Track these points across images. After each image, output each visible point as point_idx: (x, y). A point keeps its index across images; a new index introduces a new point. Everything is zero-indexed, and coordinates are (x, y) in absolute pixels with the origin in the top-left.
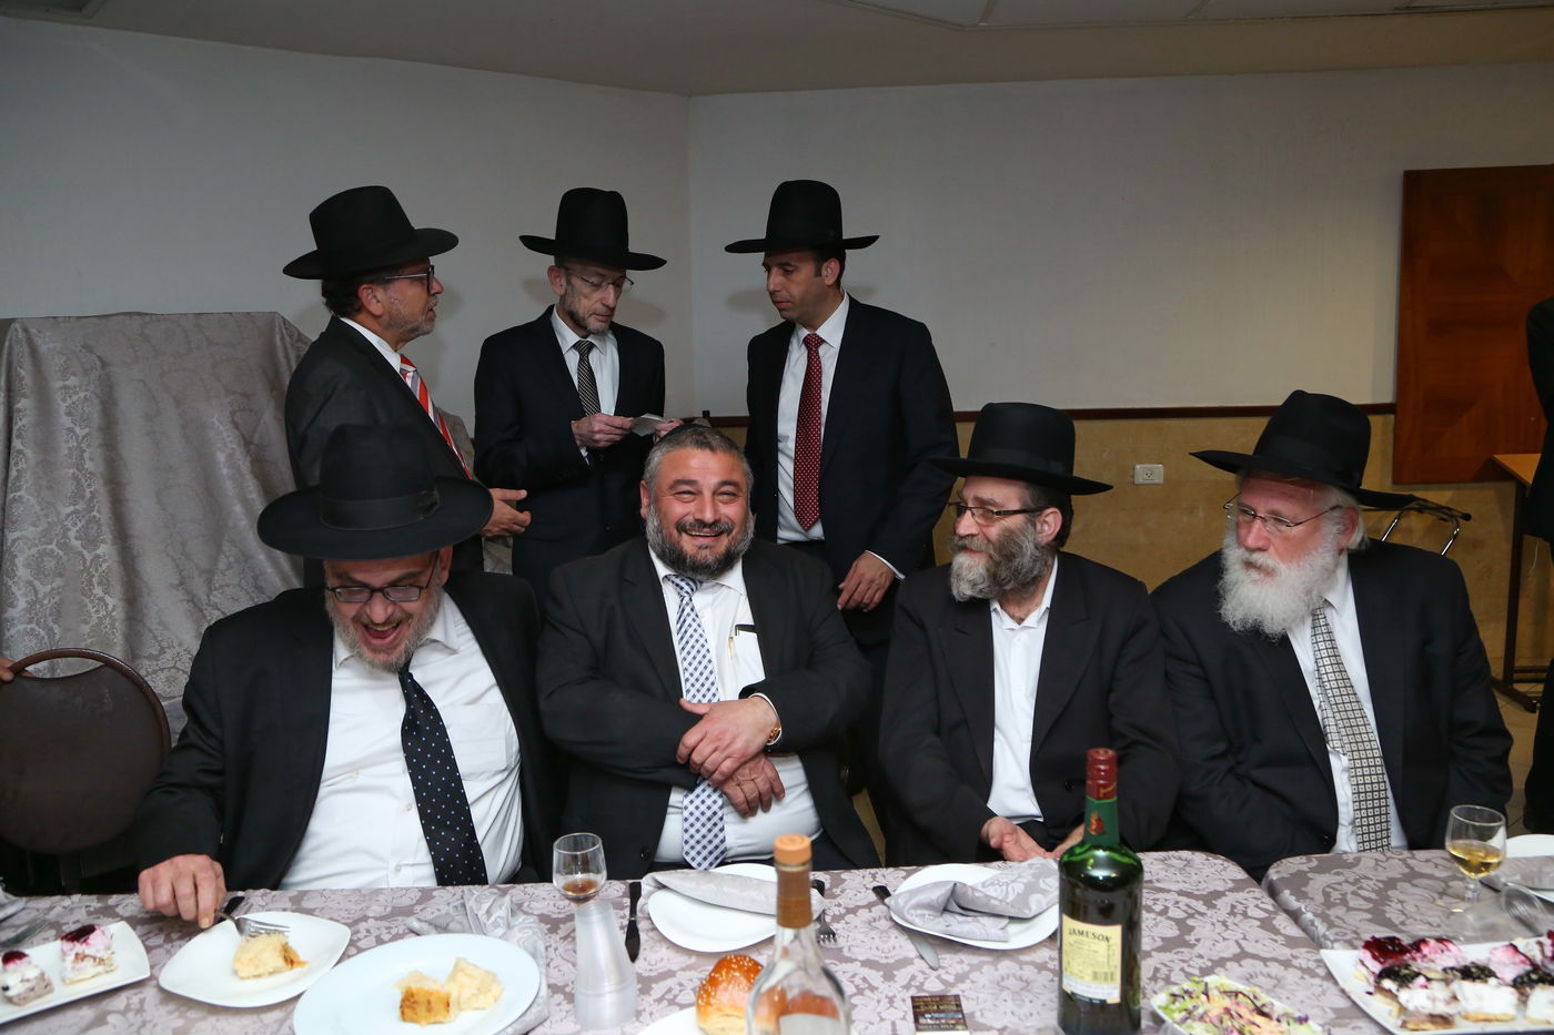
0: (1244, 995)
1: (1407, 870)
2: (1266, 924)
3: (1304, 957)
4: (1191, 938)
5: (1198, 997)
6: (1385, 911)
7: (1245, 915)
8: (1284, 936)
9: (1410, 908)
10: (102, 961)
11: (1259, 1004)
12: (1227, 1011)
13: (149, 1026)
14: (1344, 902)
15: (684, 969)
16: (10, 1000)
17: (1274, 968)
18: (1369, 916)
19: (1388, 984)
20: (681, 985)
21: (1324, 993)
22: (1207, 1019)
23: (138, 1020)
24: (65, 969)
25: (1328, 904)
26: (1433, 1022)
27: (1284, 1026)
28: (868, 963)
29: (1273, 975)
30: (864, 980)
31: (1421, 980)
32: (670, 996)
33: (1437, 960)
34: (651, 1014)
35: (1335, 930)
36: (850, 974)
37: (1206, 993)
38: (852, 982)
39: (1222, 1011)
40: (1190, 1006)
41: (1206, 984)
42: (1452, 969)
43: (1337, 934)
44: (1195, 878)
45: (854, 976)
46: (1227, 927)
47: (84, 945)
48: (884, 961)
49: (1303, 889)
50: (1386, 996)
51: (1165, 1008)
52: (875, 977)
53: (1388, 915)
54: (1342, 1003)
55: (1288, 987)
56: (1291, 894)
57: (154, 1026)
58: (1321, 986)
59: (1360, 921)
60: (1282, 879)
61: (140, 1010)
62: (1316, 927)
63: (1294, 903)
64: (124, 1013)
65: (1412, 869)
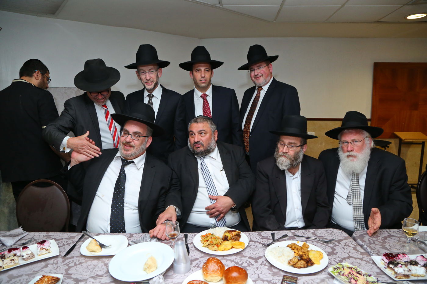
0: (354, 268)
1: (389, 235)
2: (355, 249)
3: (366, 258)
4: (335, 252)
5: (341, 269)
6: (385, 246)
7: (349, 246)
8: (360, 252)
9: (391, 245)
10: (47, 250)
11: (358, 271)
12: (350, 273)
13: (59, 268)
14: (374, 243)
15: (201, 258)
16: (24, 259)
17: (359, 261)
18: (381, 247)
19: (391, 266)
20: (200, 262)
21: (373, 268)
22: (345, 275)
23: (56, 266)
24: (38, 251)
25: (370, 243)
26: (404, 277)
27: (365, 277)
28: (250, 258)
29: (358, 262)
30: (250, 262)
31: (400, 265)
32: (197, 265)
33: (403, 259)
34: (192, 270)
35: (373, 250)
36: (246, 261)
37: (343, 268)
38: (246, 263)
39: (348, 273)
40: (339, 272)
41: (343, 265)
42: (407, 262)
43: (374, 251)
44: (334, 236)
45: (247, 261)
46: (344, 249)
47: (43, 245)
48: (254, 257)
49: (363, 239)
50: (390, 269)
51: (332, 272)
52: (253, 262)
53: (386, 246)
54: (378, 271)
55: (363, 266)
56: (360, 241)
57: (60, 268)
58: (372, 266)
59: (379, 248)
60: (357, 236)
61: (57, 264)
62: (368, 249)
63: (361, 243)
64: (52, 264)
65: (390, 234)
